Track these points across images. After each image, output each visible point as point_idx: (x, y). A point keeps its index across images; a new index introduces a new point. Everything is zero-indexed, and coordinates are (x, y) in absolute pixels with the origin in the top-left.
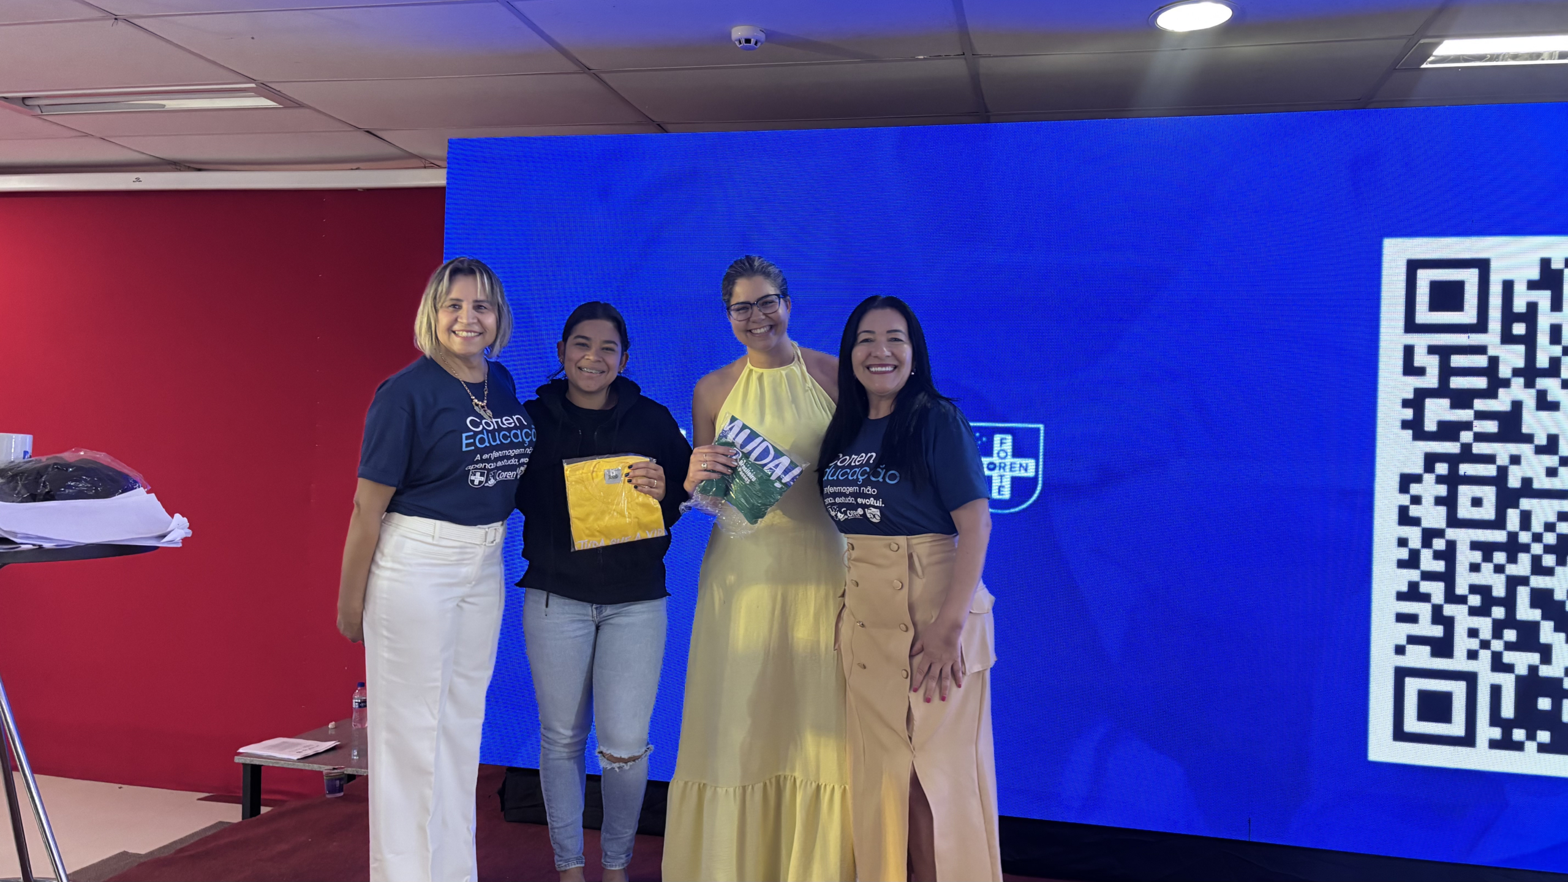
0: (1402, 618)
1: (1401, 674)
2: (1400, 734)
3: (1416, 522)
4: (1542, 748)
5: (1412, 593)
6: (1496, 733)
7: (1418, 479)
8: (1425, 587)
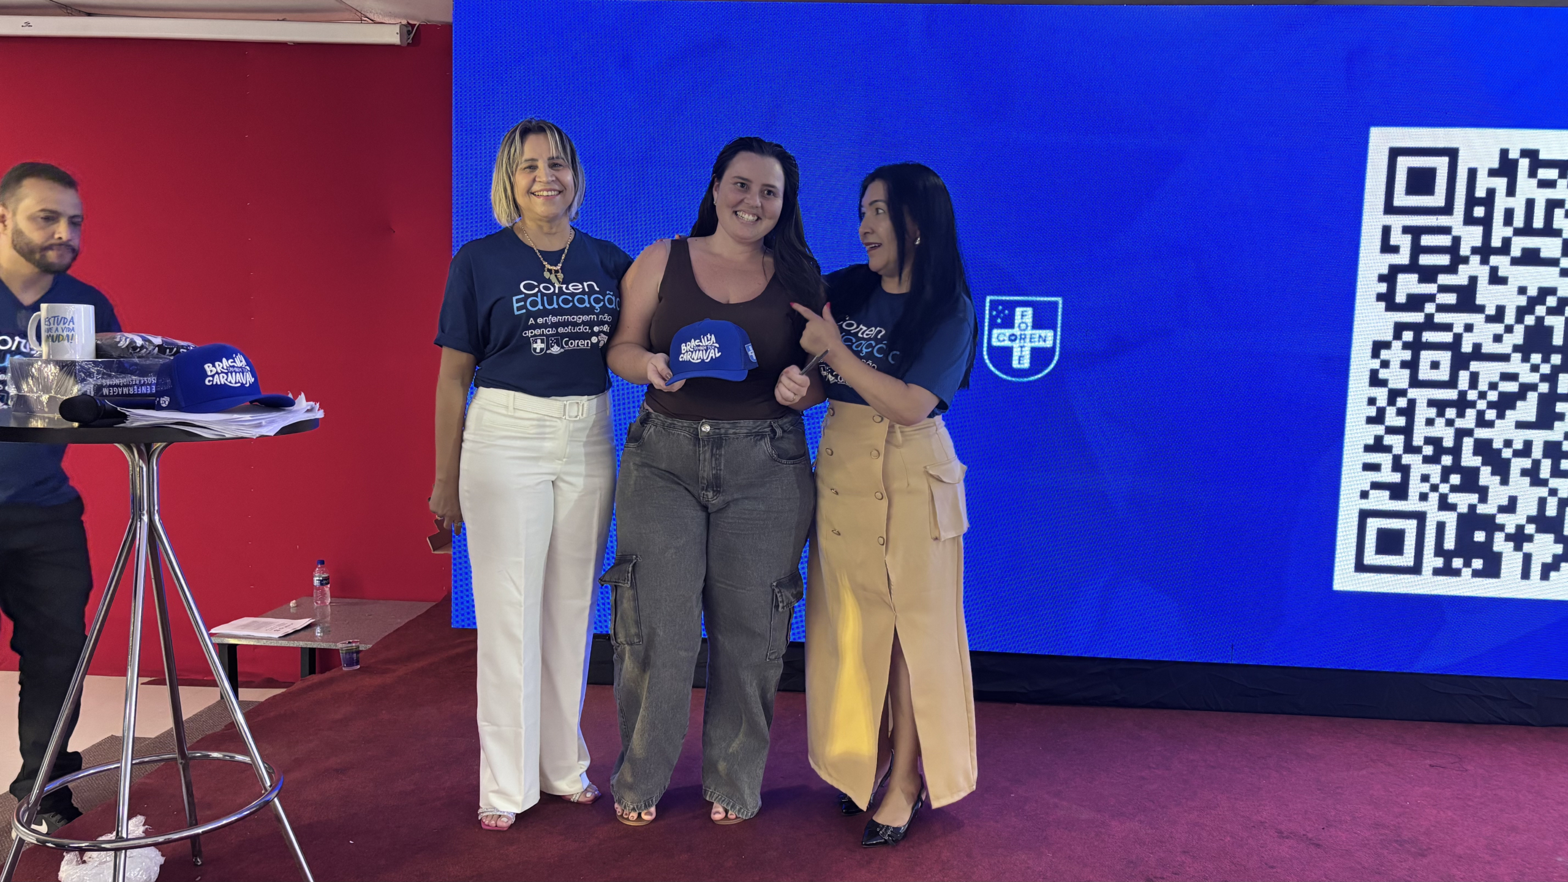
0: (1369, 467)
1: (1364, 515)
2: (1361, 567)
3: (1383, 383)
4: (1476, 574)
5: (1378, 446)
6: (1439, 562)
7: (1387, 345)
8: (1388, 440)
